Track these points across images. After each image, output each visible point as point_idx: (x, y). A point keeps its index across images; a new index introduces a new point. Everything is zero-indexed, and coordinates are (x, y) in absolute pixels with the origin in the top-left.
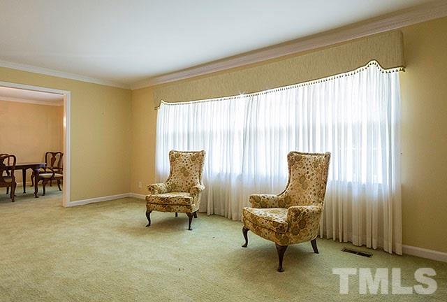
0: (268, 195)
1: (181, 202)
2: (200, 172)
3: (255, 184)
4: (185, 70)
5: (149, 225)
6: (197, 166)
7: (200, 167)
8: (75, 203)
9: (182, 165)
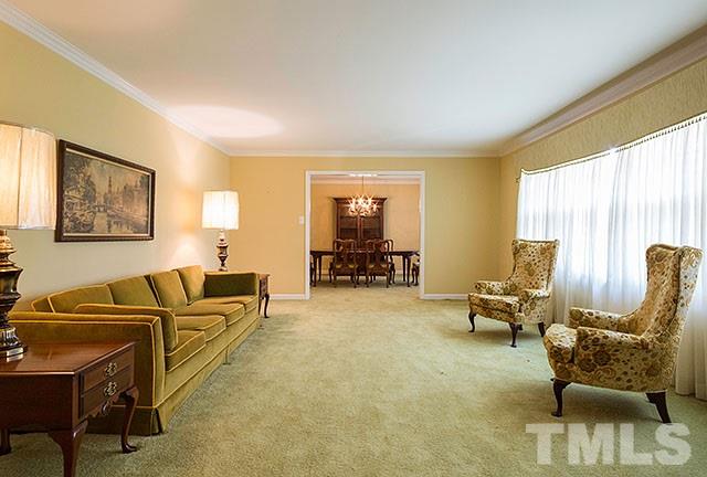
0: (601, 313)
1: (501, 306)
2: (549, 270)
3: (623, 299)
4: (533, 127)
5: (473, 331)
6: (546, 261)
7: (550, 265)
8: (429, 296)
9: (528, 259)
